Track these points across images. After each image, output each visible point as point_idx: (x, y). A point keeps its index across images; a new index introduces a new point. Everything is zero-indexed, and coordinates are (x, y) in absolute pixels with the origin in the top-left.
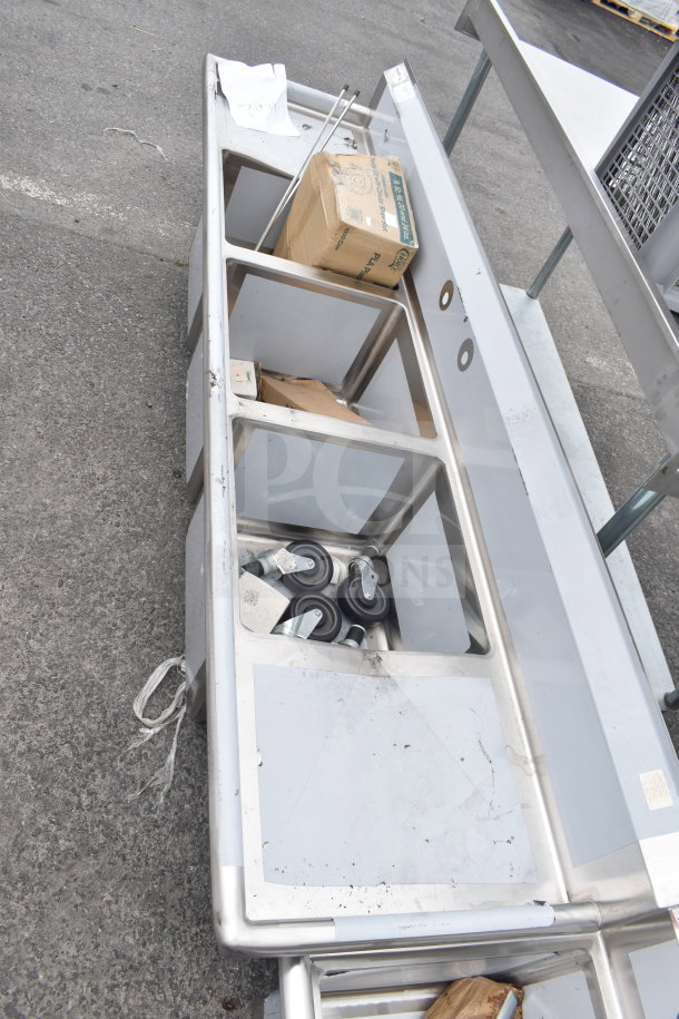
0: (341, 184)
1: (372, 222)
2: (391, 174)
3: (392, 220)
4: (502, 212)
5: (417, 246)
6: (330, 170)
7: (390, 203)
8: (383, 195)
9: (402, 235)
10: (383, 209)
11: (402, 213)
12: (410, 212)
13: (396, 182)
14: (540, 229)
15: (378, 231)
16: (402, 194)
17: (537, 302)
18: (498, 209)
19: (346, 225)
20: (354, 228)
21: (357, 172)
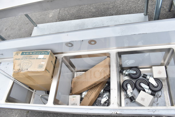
0: (27, 69)
1: (43, 62)
2: (21, 55)
3: (41, 56)
4: (6, 29)
5: (50, 51)
6: (22, 72)
7: (34, 56)
8: (31, 58)
9: (46, 54)
10: (37, 58)
11: (37, 53)
12: (36, 51)
13: (25, 53)
14: (11, 22)
15: (46, 60)
16: (29, 52)
17: (38, 25)
18: (5, 30)
19: (45, 70)
20: (46, 67)
21: (22, 64)
